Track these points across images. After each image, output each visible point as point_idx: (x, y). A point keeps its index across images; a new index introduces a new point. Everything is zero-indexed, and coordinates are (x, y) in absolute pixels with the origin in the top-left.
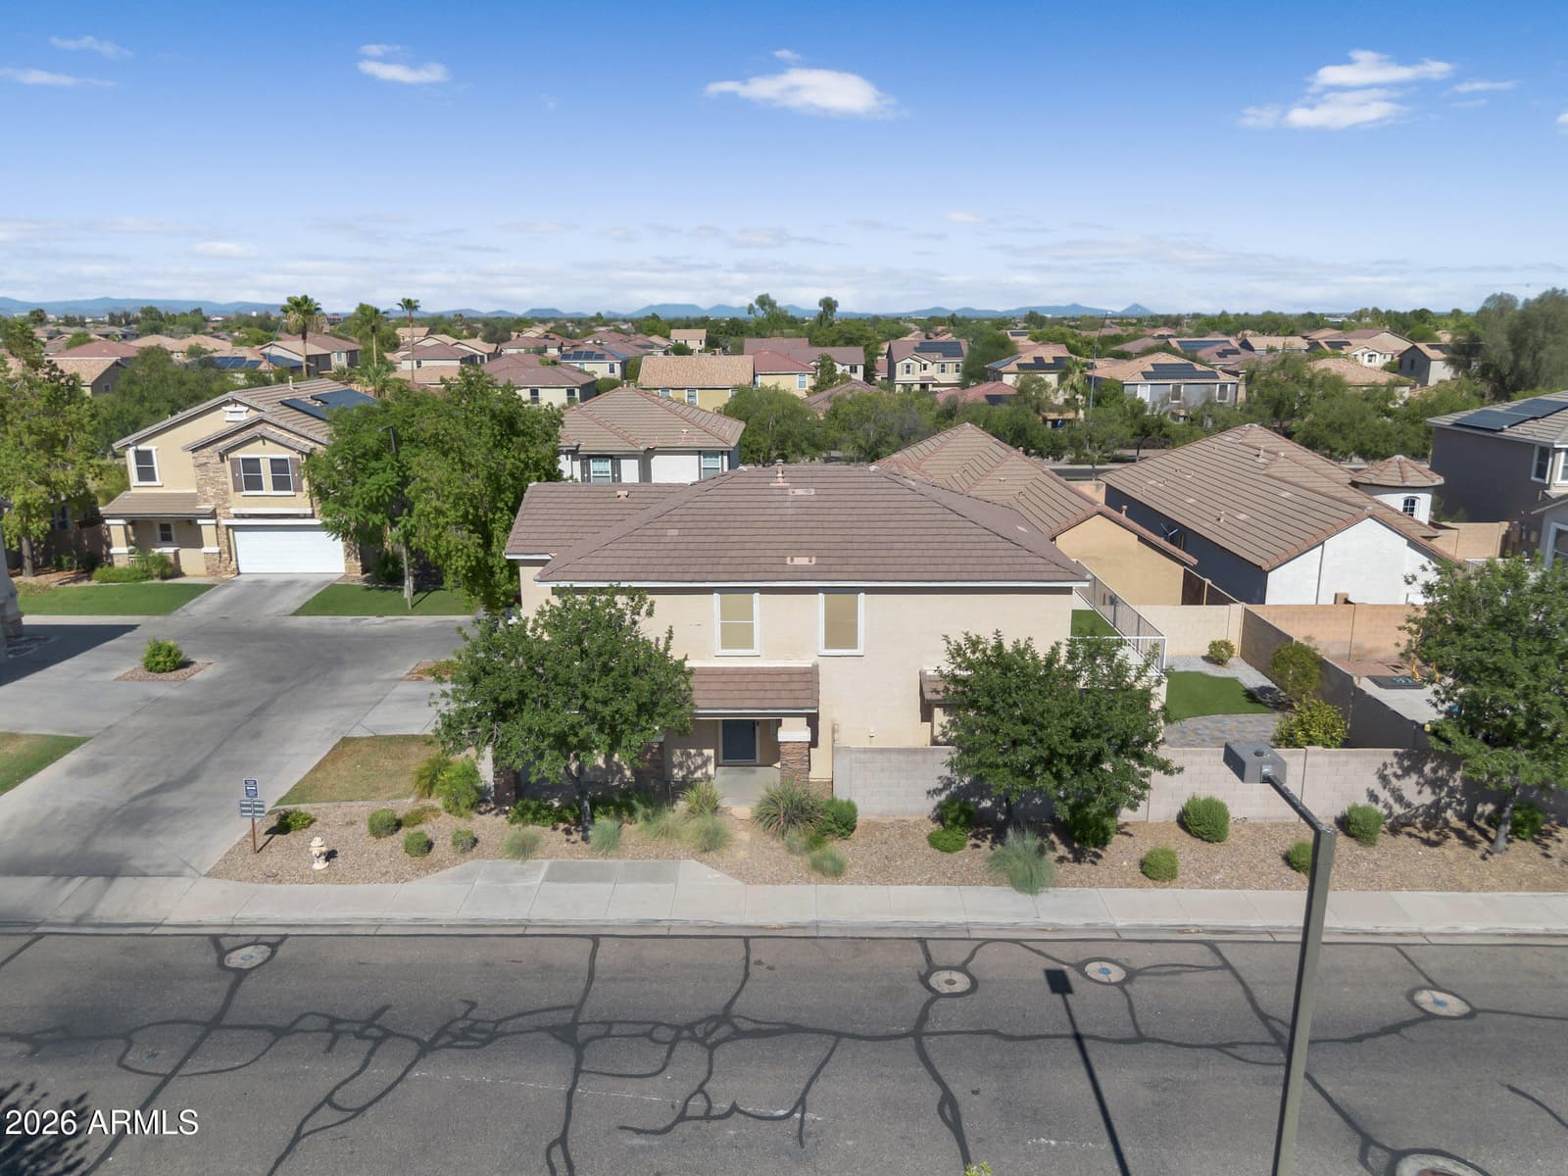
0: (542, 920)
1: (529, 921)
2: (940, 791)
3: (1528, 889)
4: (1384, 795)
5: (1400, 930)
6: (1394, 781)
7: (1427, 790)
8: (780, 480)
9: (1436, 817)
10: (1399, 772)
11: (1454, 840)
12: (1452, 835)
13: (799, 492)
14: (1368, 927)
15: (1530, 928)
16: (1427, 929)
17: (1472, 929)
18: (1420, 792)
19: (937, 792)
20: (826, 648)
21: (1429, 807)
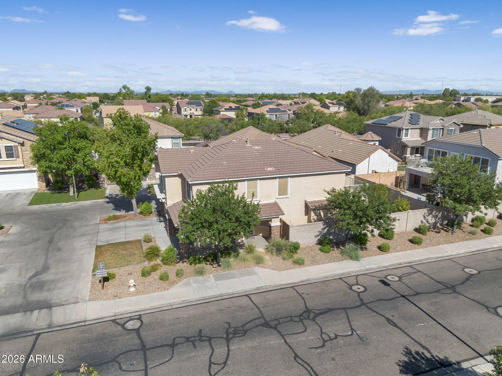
0: (226, 293)
1: (222, 294)
2: (319, 235)
3: (465, 240)
4: (424, 221)
5: (447, 255)
6: (427, 217)
7: (433, 219)
8: (248, 144)
9: (435, 225)
10: (428, 215)
11: (442, 231)
12: (441, 229)
13: (256, 147)
14: (441, 256)
15: (473, 250)
16: (453, 254)
17: (462, 252)
18: (432, 220)
19: (318, 236)
20: (278, 196)
21: (434, 223)
